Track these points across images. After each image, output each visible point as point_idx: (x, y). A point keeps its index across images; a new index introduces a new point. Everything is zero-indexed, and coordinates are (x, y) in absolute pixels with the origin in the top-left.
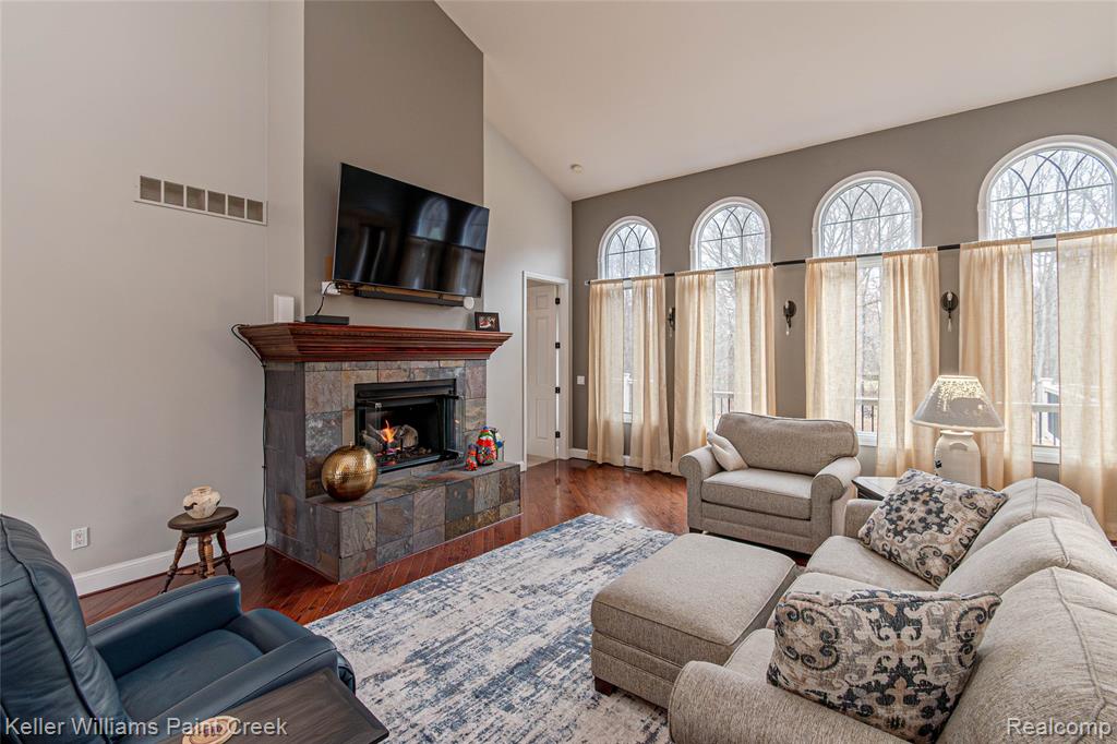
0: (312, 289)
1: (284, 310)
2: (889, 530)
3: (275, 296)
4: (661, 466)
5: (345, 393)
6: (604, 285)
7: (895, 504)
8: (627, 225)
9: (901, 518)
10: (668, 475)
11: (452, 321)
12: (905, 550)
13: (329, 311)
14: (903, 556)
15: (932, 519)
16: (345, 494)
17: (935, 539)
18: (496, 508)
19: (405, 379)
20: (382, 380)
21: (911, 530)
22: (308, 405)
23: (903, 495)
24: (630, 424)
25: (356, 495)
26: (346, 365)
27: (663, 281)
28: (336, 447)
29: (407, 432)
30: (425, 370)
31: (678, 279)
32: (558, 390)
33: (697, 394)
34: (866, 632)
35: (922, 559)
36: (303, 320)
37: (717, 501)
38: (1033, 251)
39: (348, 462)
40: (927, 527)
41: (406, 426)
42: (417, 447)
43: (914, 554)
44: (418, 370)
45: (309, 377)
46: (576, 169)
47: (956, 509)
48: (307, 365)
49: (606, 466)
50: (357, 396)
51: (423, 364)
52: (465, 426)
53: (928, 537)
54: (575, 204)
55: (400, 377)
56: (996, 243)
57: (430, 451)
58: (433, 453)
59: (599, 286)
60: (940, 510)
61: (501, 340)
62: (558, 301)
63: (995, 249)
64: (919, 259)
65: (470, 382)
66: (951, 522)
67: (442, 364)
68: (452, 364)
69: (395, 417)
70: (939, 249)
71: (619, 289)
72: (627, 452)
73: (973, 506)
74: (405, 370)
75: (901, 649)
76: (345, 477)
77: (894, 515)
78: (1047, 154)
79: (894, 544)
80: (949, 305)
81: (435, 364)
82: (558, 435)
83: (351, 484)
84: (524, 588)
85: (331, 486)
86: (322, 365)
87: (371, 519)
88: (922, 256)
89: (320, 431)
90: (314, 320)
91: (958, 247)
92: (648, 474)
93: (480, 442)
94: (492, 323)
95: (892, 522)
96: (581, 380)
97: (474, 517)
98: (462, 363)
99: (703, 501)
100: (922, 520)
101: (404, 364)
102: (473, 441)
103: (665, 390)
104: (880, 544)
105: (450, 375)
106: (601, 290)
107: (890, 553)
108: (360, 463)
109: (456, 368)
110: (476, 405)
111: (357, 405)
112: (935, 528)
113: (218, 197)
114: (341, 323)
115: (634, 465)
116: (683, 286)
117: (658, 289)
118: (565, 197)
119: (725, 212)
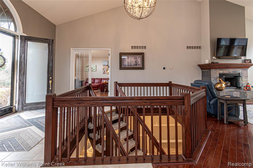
0: (212, 58)
1: (207, 62)
3: (206, 60)
5: (217, 74)
13: (215, 61)
16: (219, 90)
20: (224, 73)
22: (212, 76)
25: (221, 90)
26: (217, 70)
28: (216, 83)
29: (228, 83)
30: (233, 71)
36: (210, 63)
39: (219, 85)
41: (228, 82)
42: (230, 86)
44: (231, 71)
45: (212, 72)
48: (211, 70)
50: (220, 75)
55: (227, 72)
65: (243, 74)
67: (236, 70)
68: (239, 70)
69: (226, 80)
76: (219, 87)
83: (220, 88)
85: (217, 88)
86: (213, 70)
87: (225, 94)
89: (213, 80)
90: (212, 63)
93: (247, 86)
94: (249, 61)
98: (241, 70)
101: (228, 70)
105: (238, 72)
108: (221, 85)
110: (245, 78)
111: (219, 76)
113: (195, 47)
114: (218, 63)
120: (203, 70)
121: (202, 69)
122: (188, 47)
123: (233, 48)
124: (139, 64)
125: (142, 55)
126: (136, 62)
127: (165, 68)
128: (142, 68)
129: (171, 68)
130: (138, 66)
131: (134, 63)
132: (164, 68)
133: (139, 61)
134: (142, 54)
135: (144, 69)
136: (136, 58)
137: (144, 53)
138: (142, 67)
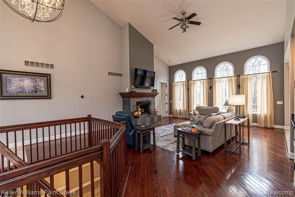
0: (131, 87)
1: (127, 90)
3: (126, 88)
5: (135, 103)
8: (180, 71)
11: (149, 91)
13: (134, 90)
16: (137, 117)
18: (158, 122)
20: (140, 101)
22: (131, 104)
24: (181, 110)
25: (138, 117)
26: (135, 98)
27: (187, 82)
28: (134, 111)
29: (143, 109)
31: (189, 82)
32: (166, 103)
33: (193, 103)
34: (197, 118)
36: (130, 92)
38: (253, 76)
42: (144, 112)
44: (144, 99)
45: (131, 100)
46: (170, 61)
48: (131, 98)
49: (176, 118)
50: (137, 103)
51: (145, 98)
52: (151, 108)
54: (169, 67)
55: (142, 100)
56: (246, 75)
58: (147, 113)
61: (157, 94)
62: (166, 86)
63: (246, 76)
64: (233, 78)
65: (152, 101)
67: (148, 98)
68: (150, 98)
69: (141, 107)
70: (237, 76)
71: (178, 84)
72: (180, 115)
75: (199, 119)
76: (137, 115)
78: (256, 59)
80: (238, 86)
82: (167, 112)
83: (138, 116)
85: (135, 116)
86: (132, 98)
87: (141, 121)
88: (234, 77)
89: (132, 108)
90: (131, 92)
91: (240, 76)
92: (184, 119)
93: (154, 111)
94: (156, 91)
96: (171, 101)
97: (154, 122)
98: (151, 98)
101: (143, 98)
102: (153, 111)
103: (187, 103)
105: (149, 100)
106: (175, 84)
108: (138, 113)
109: (150, 99)
110: (153, 105)
111: (137, 105)
113: (117, 74)
114: (135, 92)
115: (182, 117)
116: (190, 83)
117: (186, 84)
118: (167, 66)
119: (199, 69)
120: (124, 99)
121: (123, 97)
122: (109, 73)
123: (146, 78)
124: (42, 90)
125: (46, 78)
126: (35, 87)
127: (83, 96)
128: (47, 97)
129: (91, 97)
130: (38, 94)
131: (31, 88)
132: (81, 96)
133: (42, 86)
134: (46, 75)
135: (50, 98)
136: (36, 82)
137: (50, 75)
138: (47, 95)
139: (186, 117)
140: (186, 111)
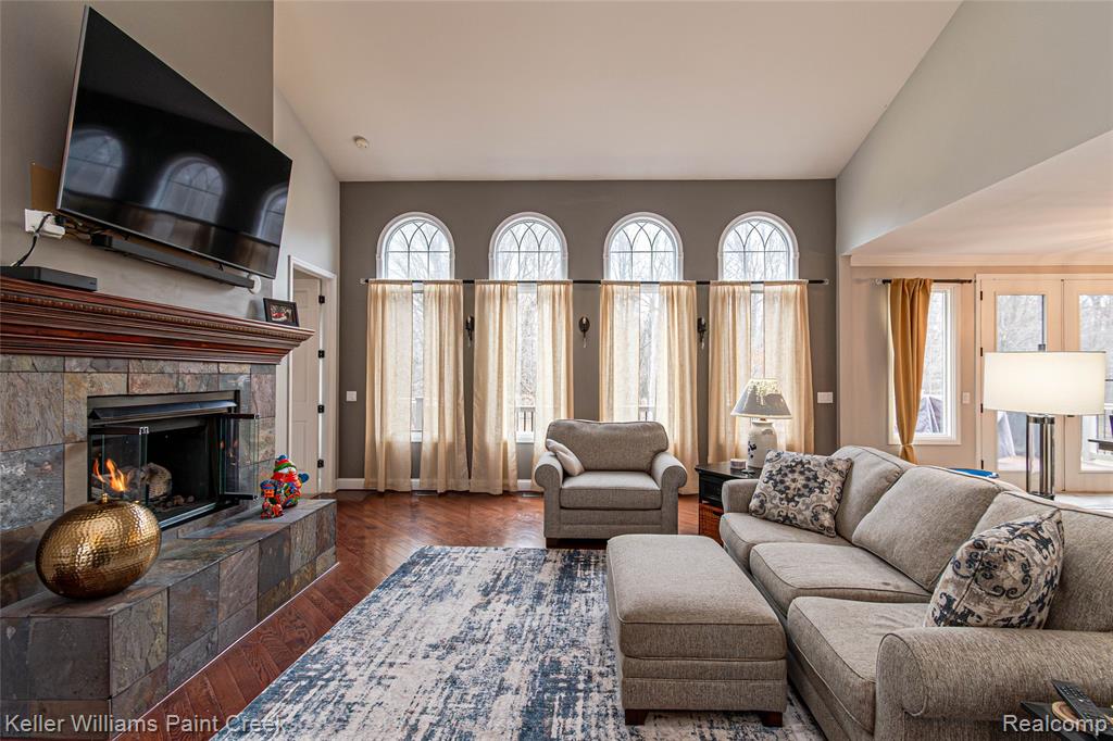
2: (781, 499)
4: (457, 485)
5: (69, 410)
6: (387, 286)
7: (778, 478)
8: (413, 221)
9: (788, 488)
10: (467, 493)
12: (800, 512)
14: (800, 517)
15: (812, 484)
17: (820, 499)
18: (313, 562)
19: (171, 390)
20: (136, 390)
21: (800, 496)
23: (780, 469)
24: (420, 443)
26: (72, 363)
27: (461, 288)
29: (153, 473)
30: (197, 377)
31: (478, 287)
32: (321, 409)
35: (816, 517)
37: (578, 506)
38: (752, 292)
39: (98, 530)
40: (811, 491)
43: (808, 514)
44: (188, 375)
46: (359, 142)
47: (826, 474)
49: (391, 494)
50: (92, 416)
51: (195, 368)
52: (253, 456)
53: (815, 499)
54: (344, 186)
55: (164, 387)
56: (732, 284)
57: (191, 499)
58: (199, 501)
59: (380, 286)
60: (816, 477)
61: (299, 339)
62: (322, 300)
63: (731, 288)
64: (684, 289)
65: (257, 395)
66: (826, 484)
67: (223, 368)
68: (235, 369)
70: (698, 283)
71: (407, 292)
72: (415, 474)
73: (836, 470)
74: (170, 375)
77: (780, 487)
78: (754, 223)
79: (789, 509)
80: (702, 328)
81: (213, 368)
82: (321, 464)
84: (435, 647)
87: (160, 616)
88: (686, 287)
89: (22, 484)
91: (708, 283)
92: (441, 495)
93: (277, 476)
94: (287, 315)
95: (781, 492)
96: (352, 396)
97: (290, 583)
98: (247, 368)
99: (562, 508)
100: (805, 486)
101: (168, 368)
102: (266, 475)
103: (462, 402)
104: (775, 512)
105: (232, 384)
106: (384, 291)
107: (787, 517)
109: (238, 372)
110: (262, 427)
111: (91, 431)
112: (817, 491)
115: (425, 487)
116: (483, 294)
117: (456, 295)
118: (334, 174)
119: (523, 227)
139: (451, 481)
140: (451, 450)
